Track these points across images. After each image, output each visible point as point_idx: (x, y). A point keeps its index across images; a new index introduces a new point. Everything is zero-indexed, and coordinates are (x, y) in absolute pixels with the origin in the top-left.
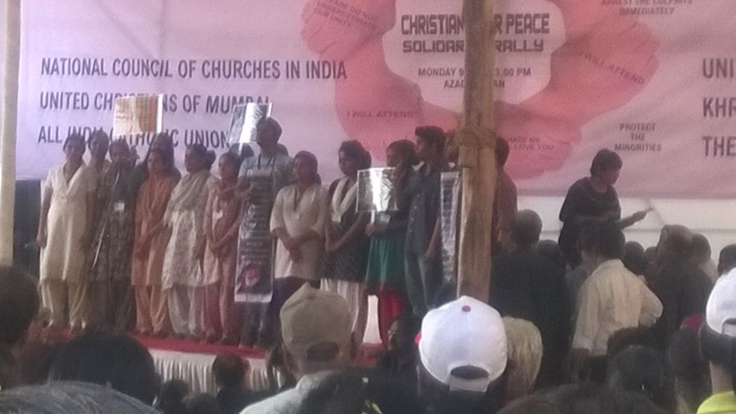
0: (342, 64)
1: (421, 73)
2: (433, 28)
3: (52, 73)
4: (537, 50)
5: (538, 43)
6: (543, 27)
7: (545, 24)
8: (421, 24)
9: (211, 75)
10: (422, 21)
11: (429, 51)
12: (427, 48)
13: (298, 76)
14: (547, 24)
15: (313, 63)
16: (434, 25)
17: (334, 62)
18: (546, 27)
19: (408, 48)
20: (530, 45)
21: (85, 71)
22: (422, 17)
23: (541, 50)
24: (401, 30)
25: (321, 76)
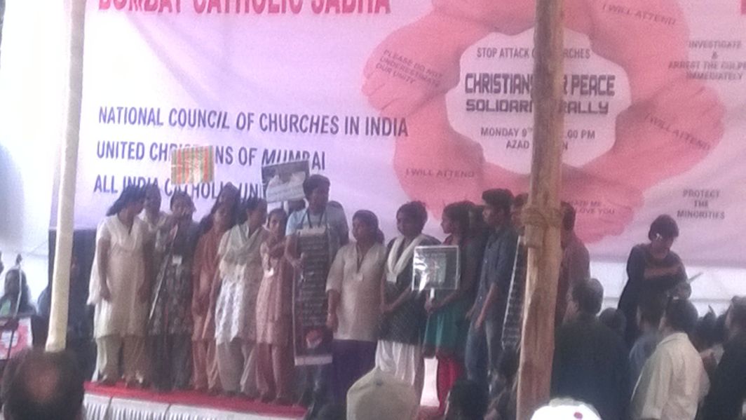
0: (403, 121)
1: (484, 132)
2: (497, 87)
3: (108, 122)
4: (601, 112)
5: (603, 105)
6: (608, 89)
7: (610, 86)
8: (485, 83)
9: (268, 129)
10: (486, 80)
11: (493, 110)
12: (490, 107)
13: (357, 132)
14: (612, 86)
15: (373, 120)
16: (499, 84)
17: (395, 120)
18: (611, 89)
19: (471, 106)
20: (595, 107)
21: (142, 121)
22: (486, 75)
23: (606, 112)
24: (464, 89)
25: (381, 133)
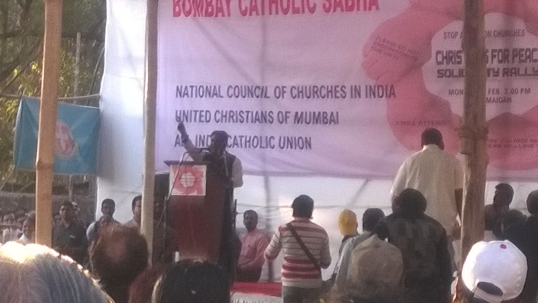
1: (451, 92)
2: (459, 60)
3: (184, 96)
4: (534, 75)
5: (536, 69)
8: (449, 57)
9: (297, 97)
10: (451, 55)
11: (457, 76)
12: (455, 74)
13: (360, 96)
15: (370, 87)
16: (460, 57)
19: (441, 74)
20: (530, 72)
21: (208, 95)
22: (450, 52)
24: (435, 62)
25: (377, 96)
